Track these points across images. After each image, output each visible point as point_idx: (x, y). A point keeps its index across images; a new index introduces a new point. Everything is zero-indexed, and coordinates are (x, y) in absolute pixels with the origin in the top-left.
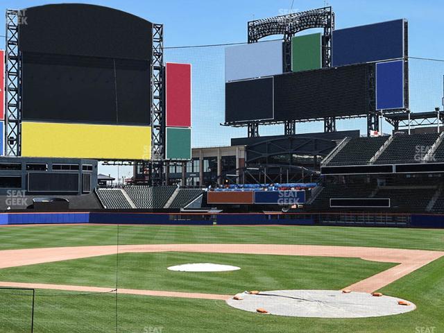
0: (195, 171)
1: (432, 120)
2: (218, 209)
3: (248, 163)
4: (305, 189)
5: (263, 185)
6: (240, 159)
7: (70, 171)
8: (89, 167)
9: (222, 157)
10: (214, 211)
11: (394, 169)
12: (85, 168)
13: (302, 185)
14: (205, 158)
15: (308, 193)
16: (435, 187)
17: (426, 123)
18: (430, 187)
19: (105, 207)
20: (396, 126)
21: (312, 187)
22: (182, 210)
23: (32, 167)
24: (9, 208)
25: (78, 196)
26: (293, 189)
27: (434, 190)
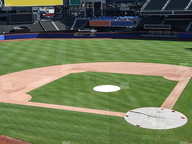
0: (82, 9)
2: (95, 30)
3: (106, 5)
4: (133, 20)
5: (114, 17)
6: (103, 4)
7: (28, 13)
8: (36, 10)
9: (95, 2)
10: (93, 31)
11: (173, 13)
12: (34, 11)
13: (132, 18)
14: (87, 3)
15: (135, 22)
19: (46, 30)
21: (136, 19)
22: (79, 30)
23: (11, 12)
24: (4, 33)
25: (32, 25)
26: (128, 20)
27: (190, 20)
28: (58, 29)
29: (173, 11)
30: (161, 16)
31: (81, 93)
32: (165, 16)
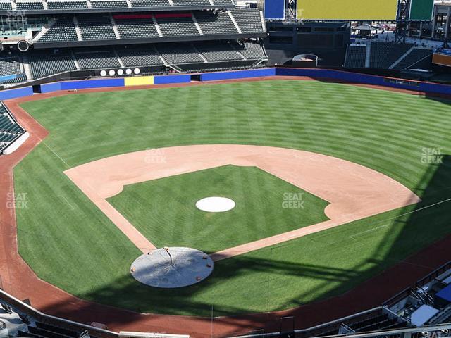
7: (327, 33)
8: (342, 28)
24: (276, 64)
28: (367, 65)
31: (173, 203)
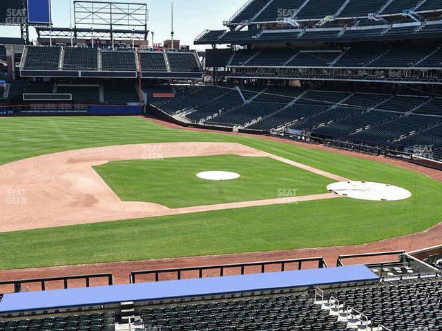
1: (66, 33)
11: (80, 74)
16: (98, 85)
17: (62, 35)
18: (95, 85)
20: (39, 35)
27: (98, 88)
29: (80, 72)
30: (34, 80)
32: (45, 80)
